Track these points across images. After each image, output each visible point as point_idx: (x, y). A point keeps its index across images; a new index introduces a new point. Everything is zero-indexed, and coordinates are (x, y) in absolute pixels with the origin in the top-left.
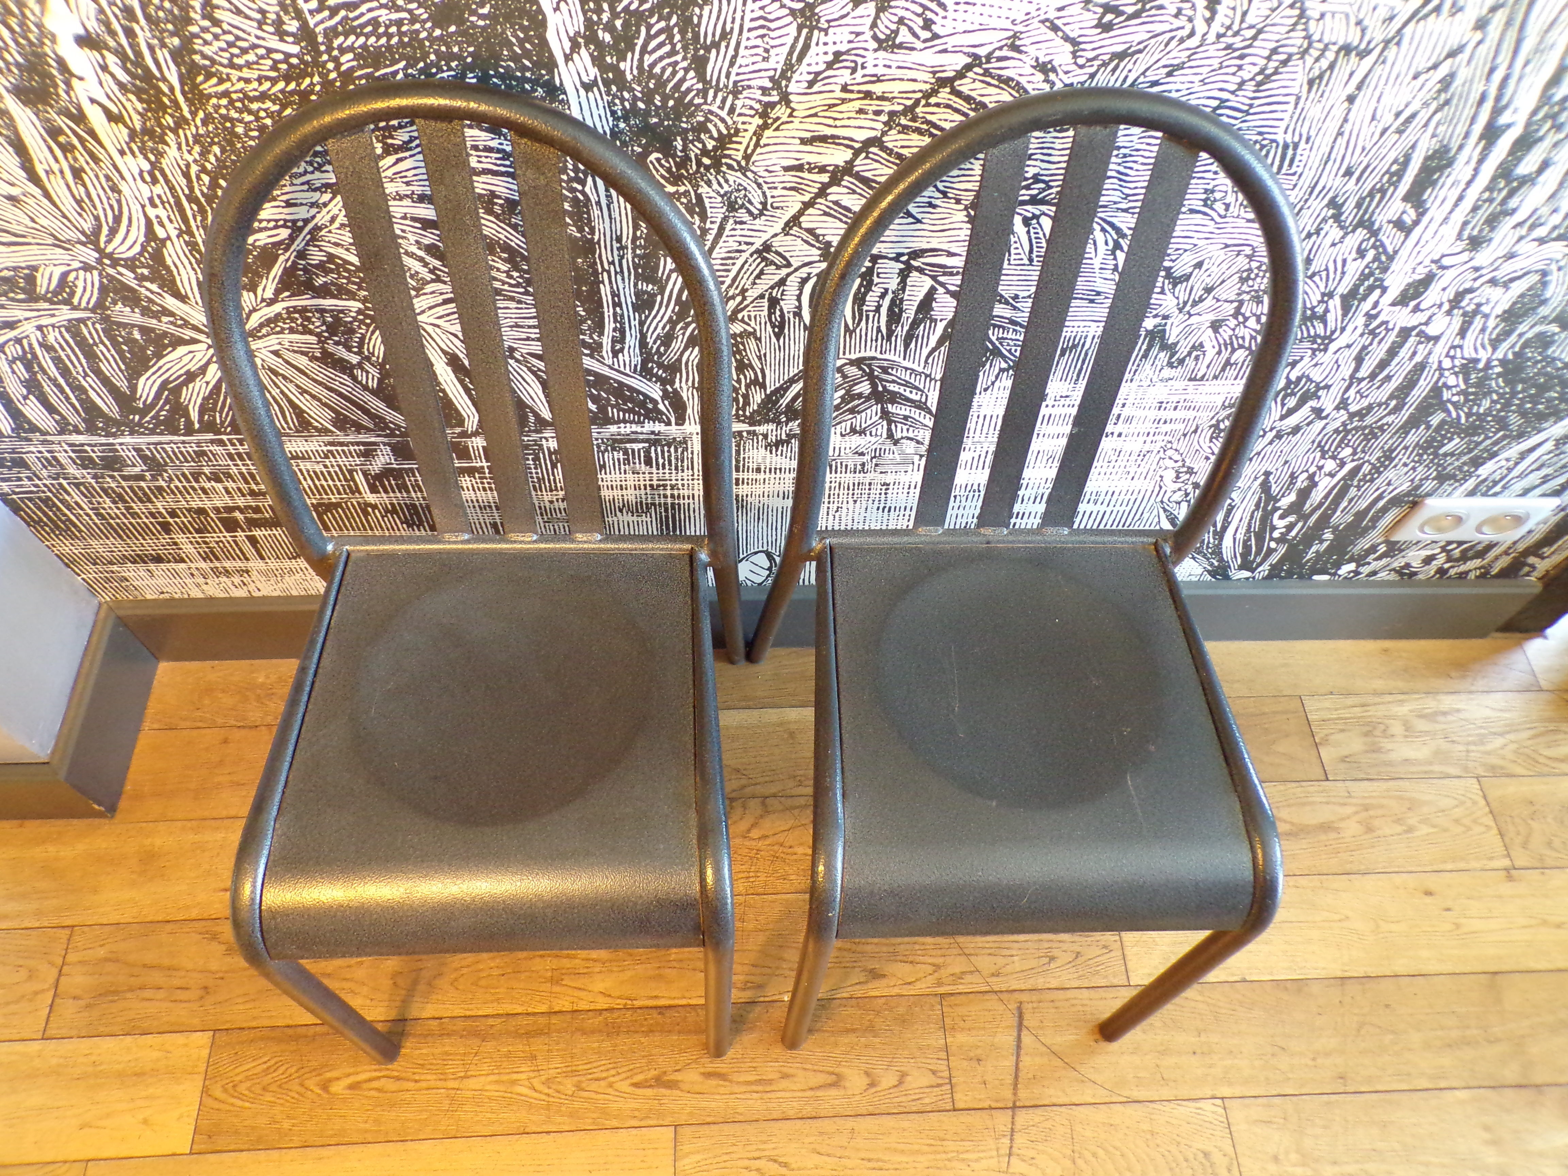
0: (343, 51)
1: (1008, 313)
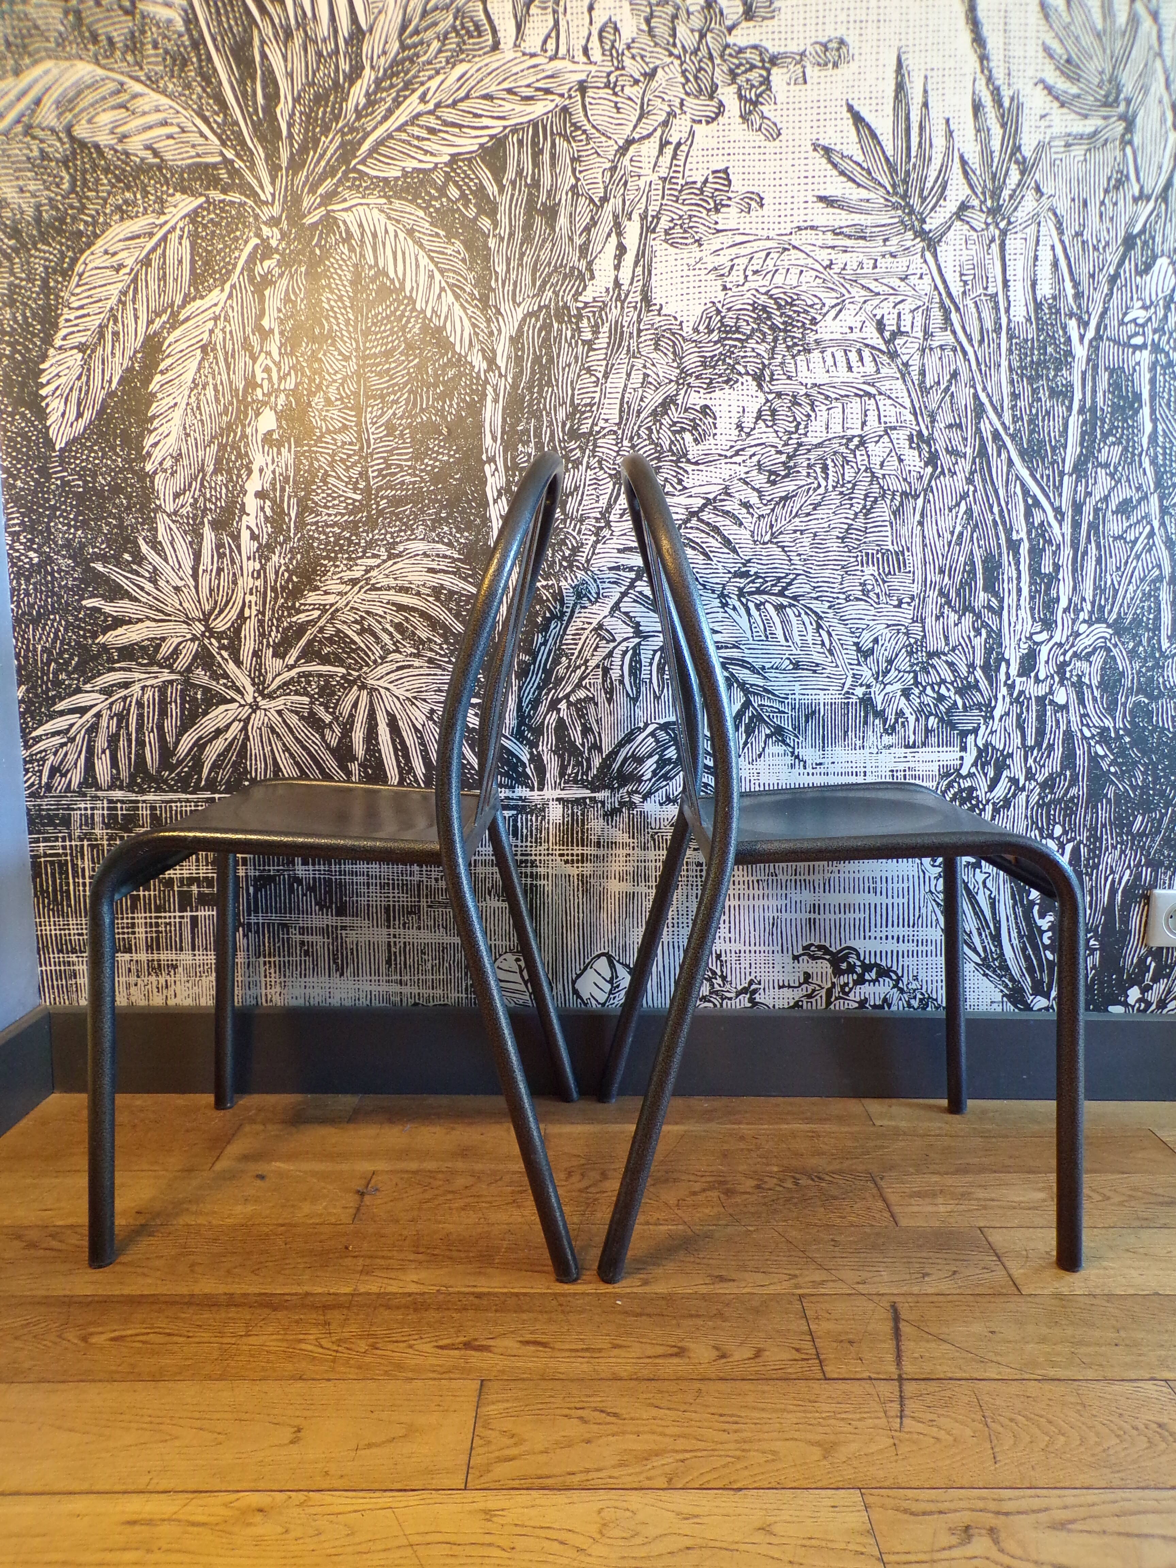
0: (382, 498)
1: (761, 682)
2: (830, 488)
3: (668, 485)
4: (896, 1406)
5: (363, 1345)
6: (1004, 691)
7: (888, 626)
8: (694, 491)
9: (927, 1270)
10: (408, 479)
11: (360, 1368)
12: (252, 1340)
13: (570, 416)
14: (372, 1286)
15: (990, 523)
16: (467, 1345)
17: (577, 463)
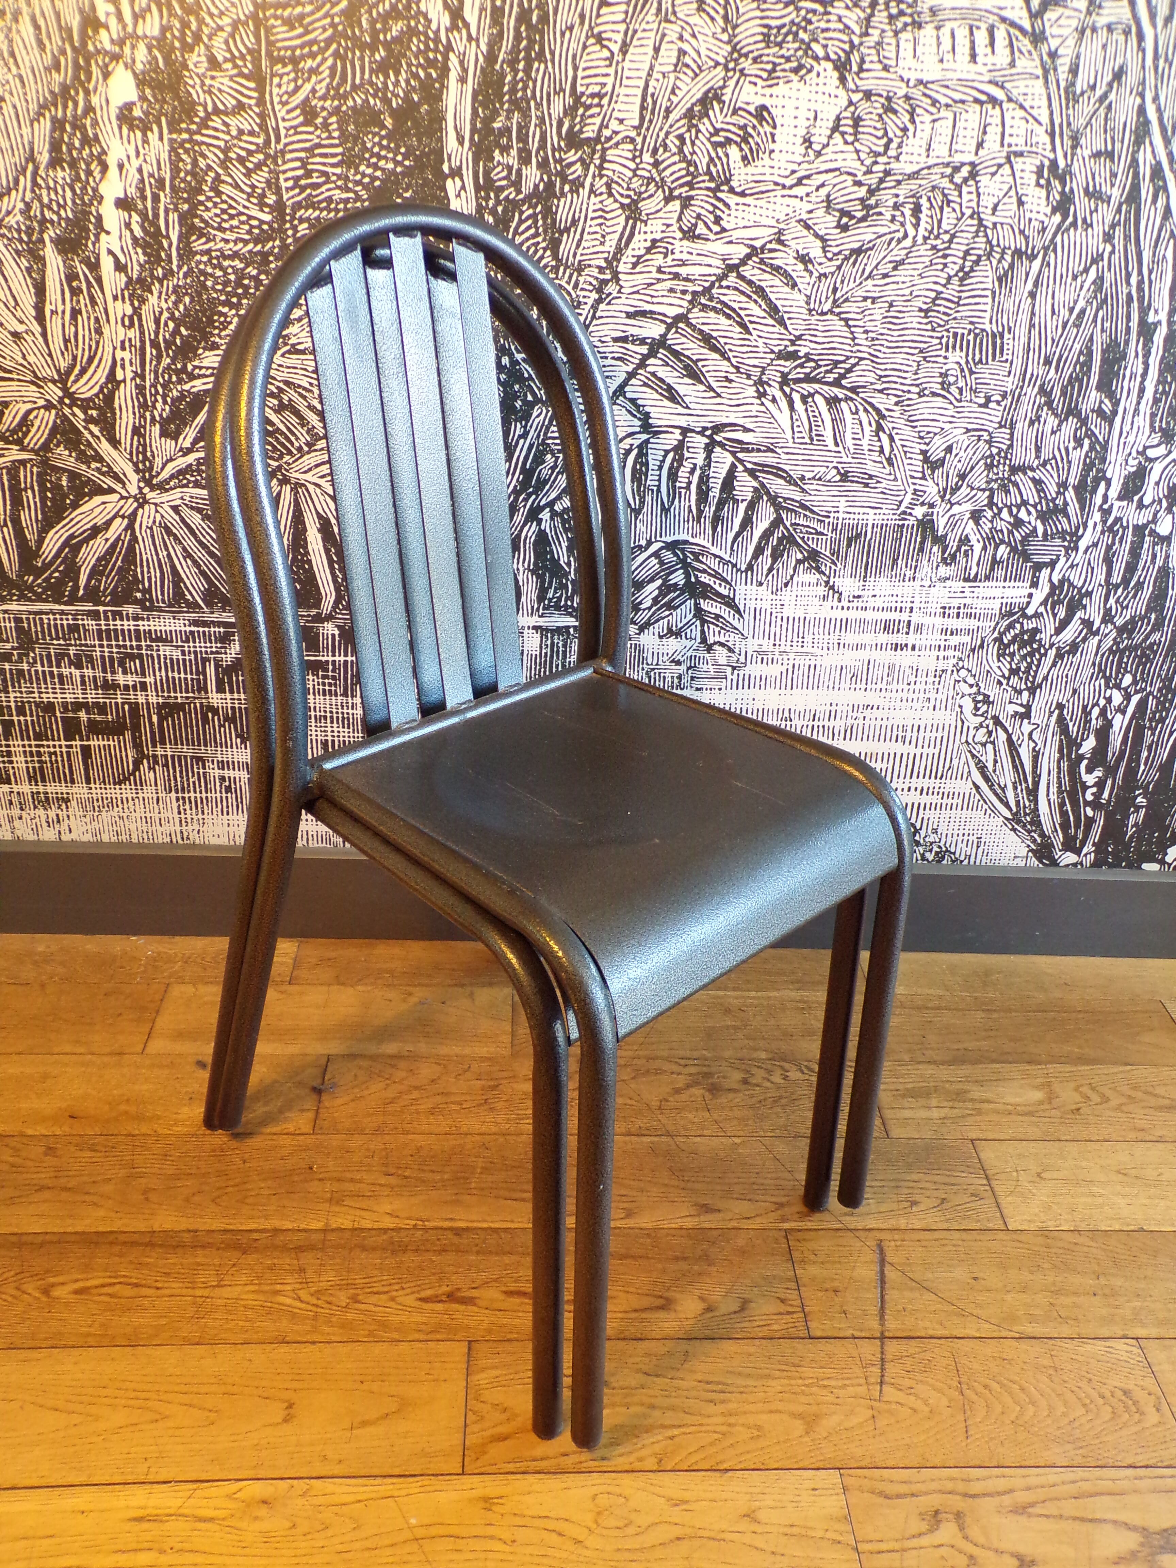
0: (301, 221)
1: (798, 496)
2: (920, 240)
3: (701, 225)
4: (877, 1370)
5: (343, 1298)
6: (1097, 516)
7: (968, 431)
8: (736, 234)
9: (917, 1198)
10: (337, 194)
11: (343, 1326)
12: (226, 1292)
13: (570, 111)
14: (343, 1220)
15: (1122, 298)
16: (451, 1297)
17: (577, 185)
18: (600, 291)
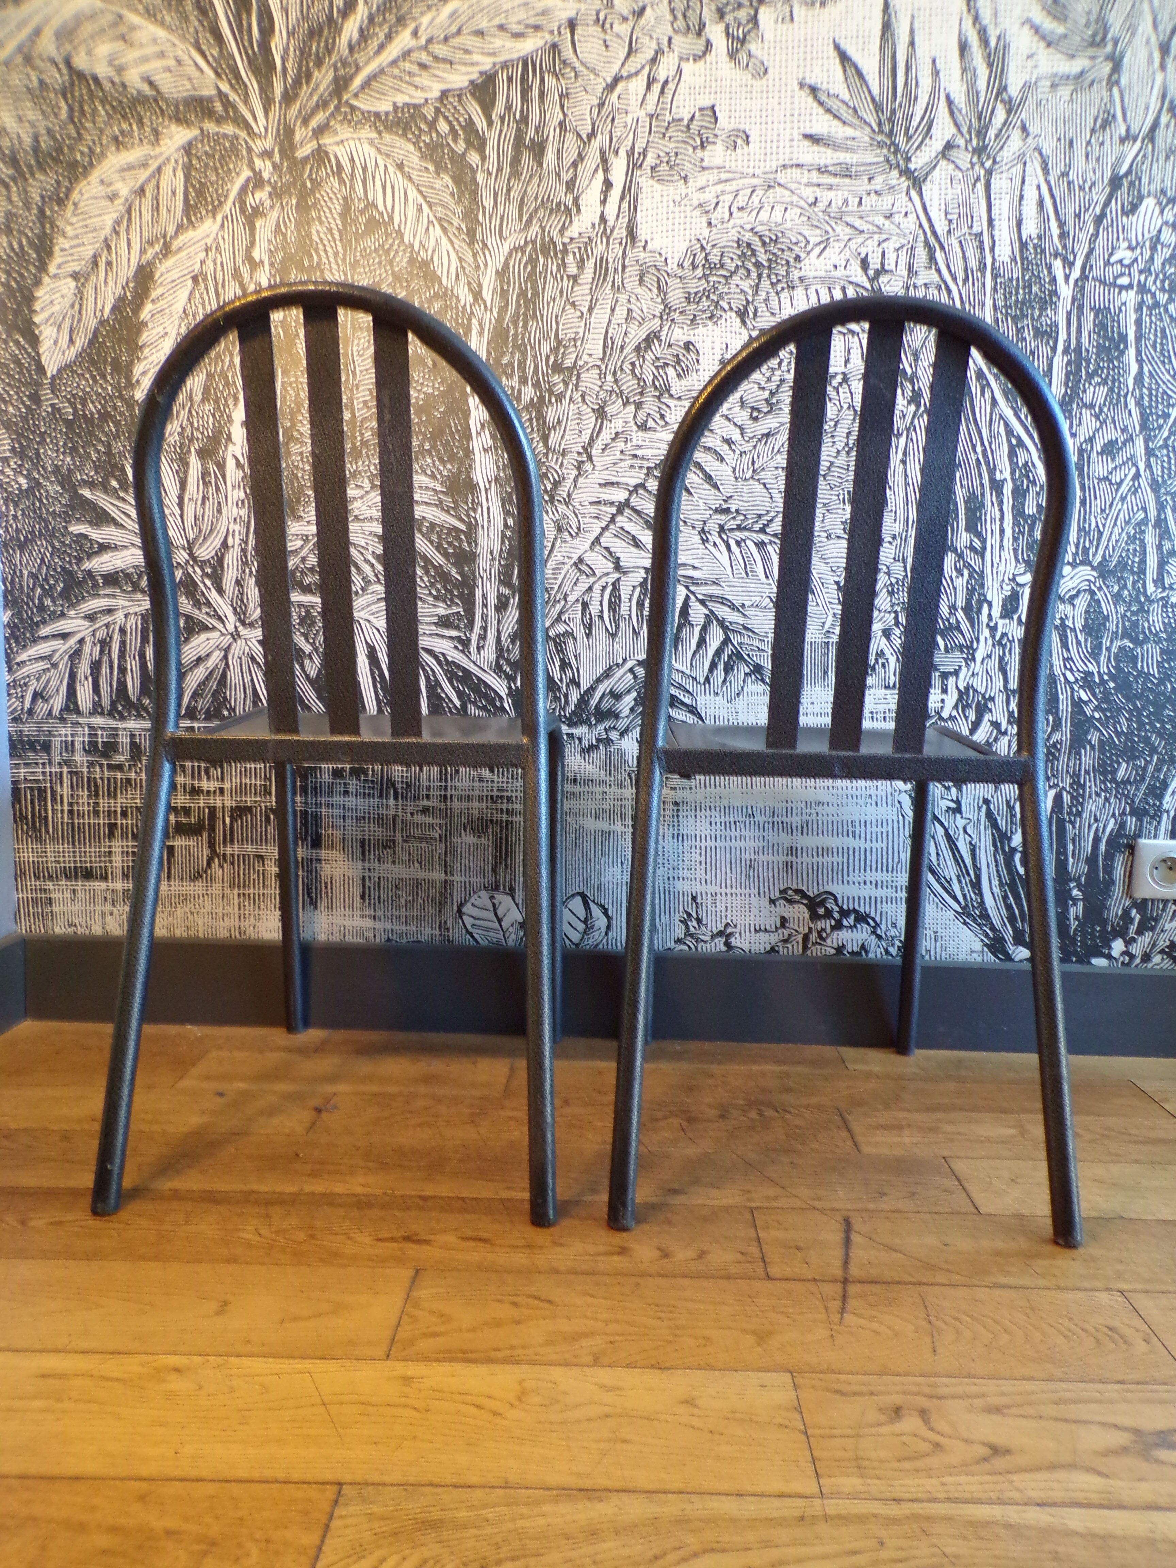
1: (740, 620)
3: (650, 421)
4: (838, 1304)
6: (986, 632)
9: (885, 1191)
11: (296, 1255)
12: (191, 1228)
13: (555, 350)
14: (318, 1187)
15: (973, 463)
16: (407, 1239)
17: (560, 397)
18: (579, 468)
